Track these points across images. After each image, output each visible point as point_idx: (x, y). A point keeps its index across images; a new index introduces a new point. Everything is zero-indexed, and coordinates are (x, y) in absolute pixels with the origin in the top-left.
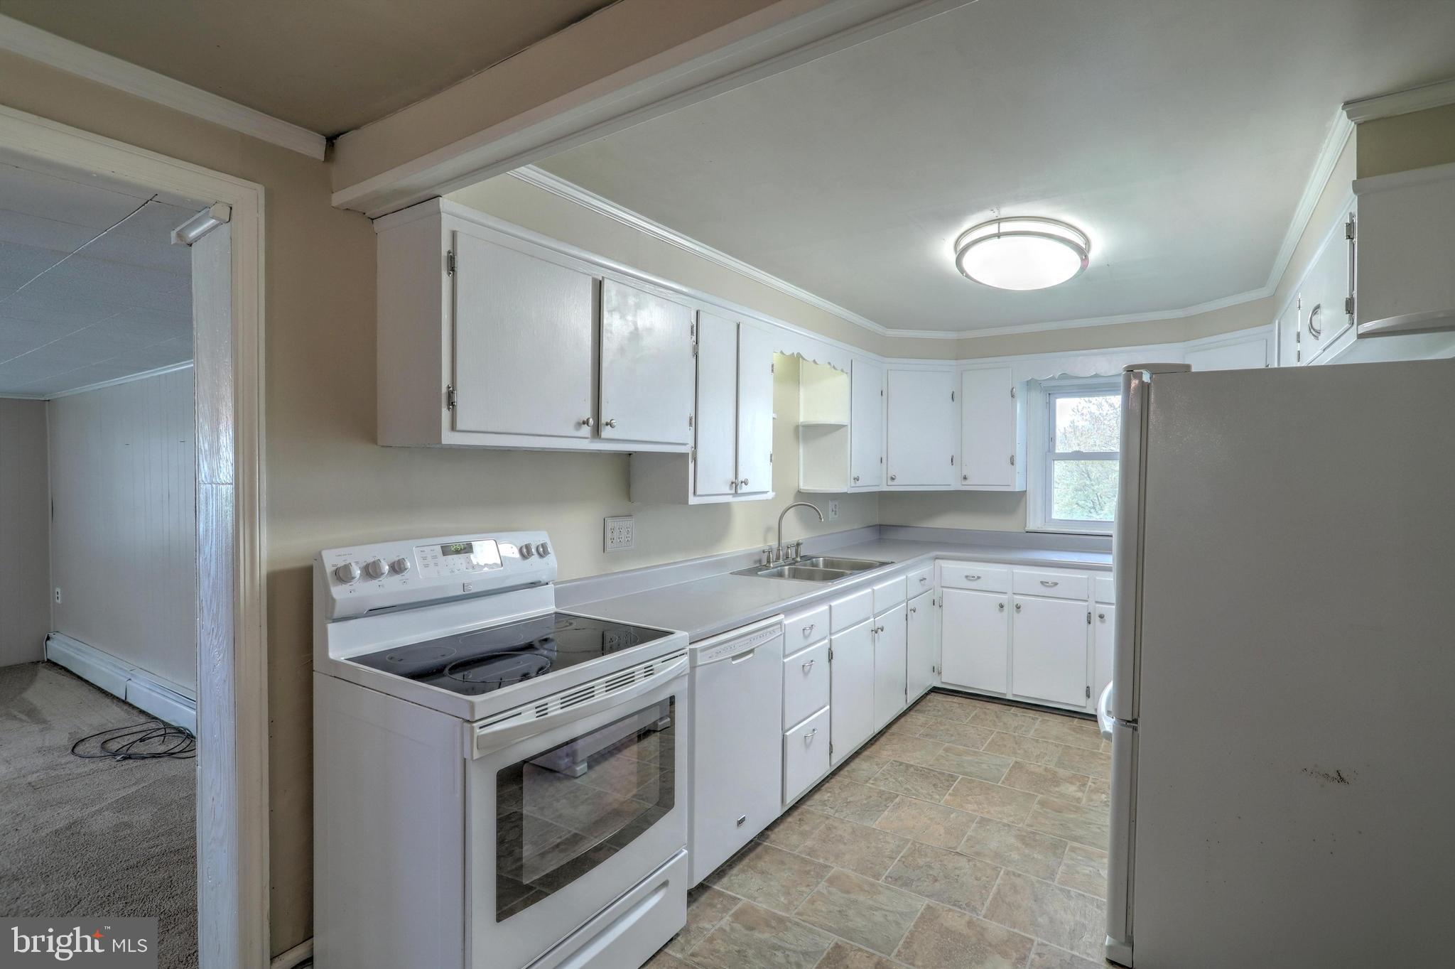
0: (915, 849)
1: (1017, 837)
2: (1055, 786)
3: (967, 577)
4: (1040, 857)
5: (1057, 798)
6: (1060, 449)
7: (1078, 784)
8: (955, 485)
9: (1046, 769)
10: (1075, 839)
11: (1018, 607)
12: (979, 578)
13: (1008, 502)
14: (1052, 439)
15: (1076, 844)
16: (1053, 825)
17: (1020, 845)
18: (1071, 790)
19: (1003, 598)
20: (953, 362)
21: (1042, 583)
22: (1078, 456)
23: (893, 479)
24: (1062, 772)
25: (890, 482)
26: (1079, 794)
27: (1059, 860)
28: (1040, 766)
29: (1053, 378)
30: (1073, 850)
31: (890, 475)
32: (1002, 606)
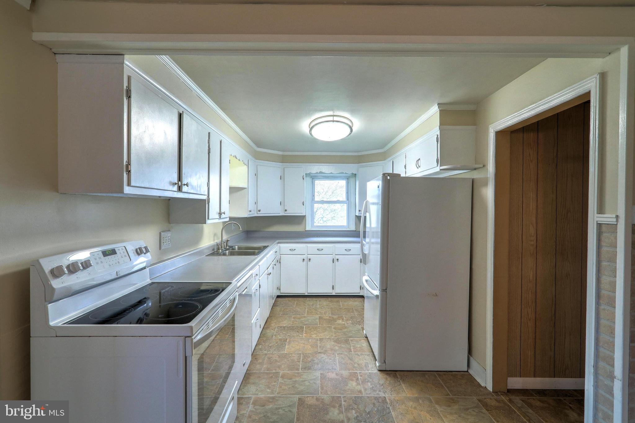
0: (305, 356)
1: (334, 341)
2: (335, 322)
3: (290, 249)
4: (344, 346)
5: (338, 325)
6: (317, 199)
7: (341, 319)
8: (282, 214)
9: (329, 317)
10: (351, 337)
11: (310, 259)
12: (295, 249)
13: (299, 219)
14: (314, 196)
15: (352, 339)
16: (342, 334)
17: (336, 344)
18: (340, 321)
19: (304, 257)
20: (281, 164)
21: (318, 249)
22: (323, 202)
23: (259, 211)
24: (335, 317)
25: (258, 213)
26: (343, 323)
27: (350, 345)
28: (327, 316)
29: (317, 173)
30: (352, 341)
31: (258, 210)
32: (304, 260)
